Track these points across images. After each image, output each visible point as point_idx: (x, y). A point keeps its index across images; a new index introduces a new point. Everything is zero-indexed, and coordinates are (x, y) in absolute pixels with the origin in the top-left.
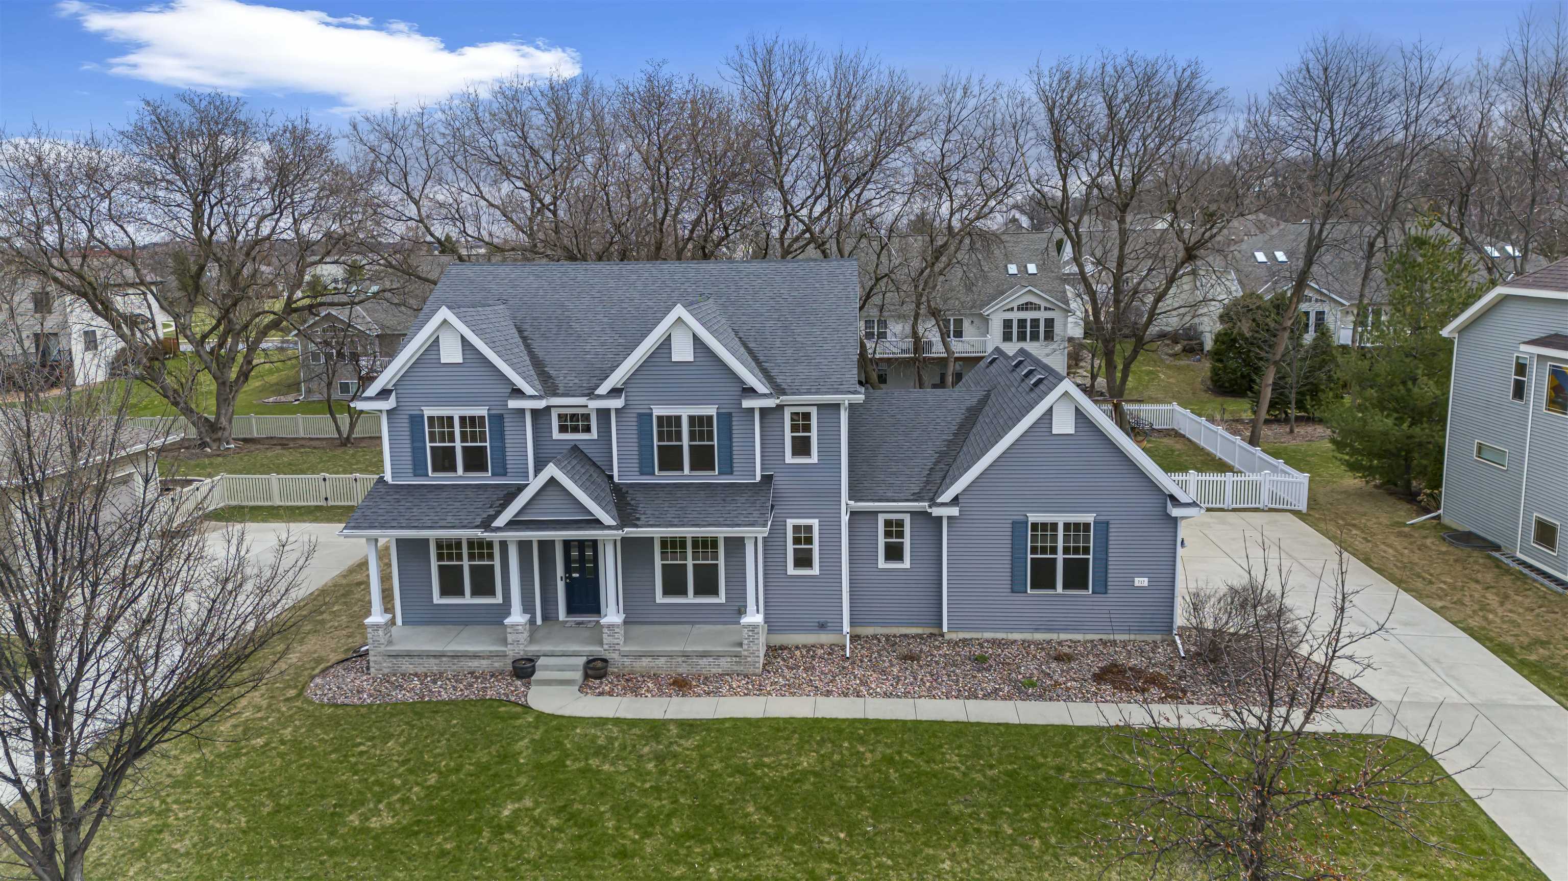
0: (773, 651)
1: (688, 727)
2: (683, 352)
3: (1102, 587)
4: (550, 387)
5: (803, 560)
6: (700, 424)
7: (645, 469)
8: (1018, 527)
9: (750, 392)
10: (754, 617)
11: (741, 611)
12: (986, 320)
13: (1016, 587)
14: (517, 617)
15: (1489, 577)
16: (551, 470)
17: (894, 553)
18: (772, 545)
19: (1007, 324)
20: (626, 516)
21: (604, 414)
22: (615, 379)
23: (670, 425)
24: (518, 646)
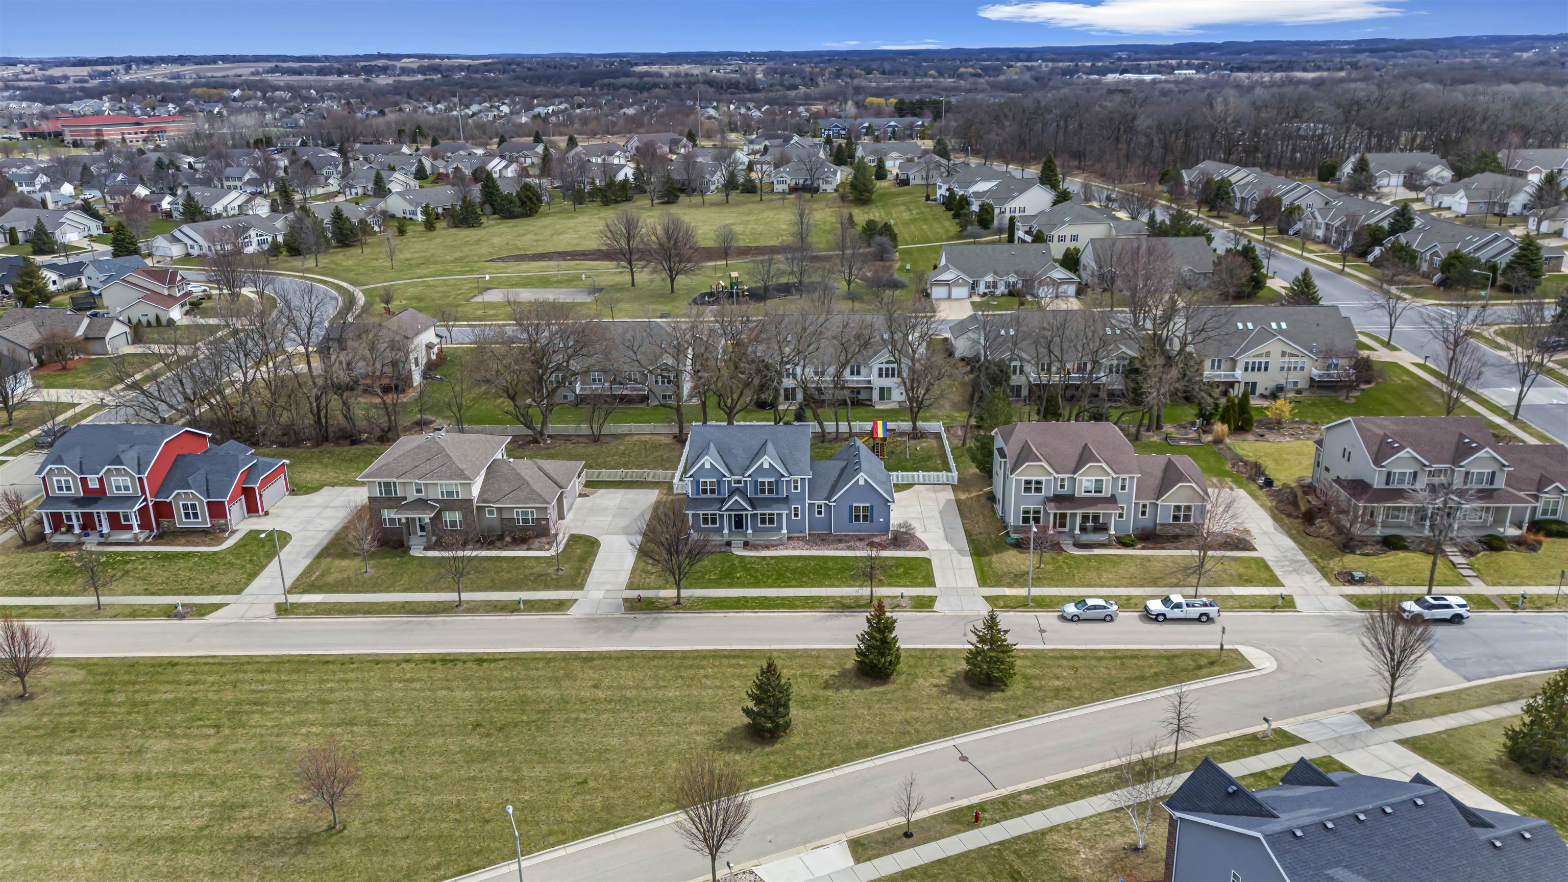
0: (789, 538)
1: (772, 558)
2: (766, 466)
3: (872, 521)
4: (732, 474)
5: (796, 515)
6: (770, 483)
7: (756, 494)
8: (851, 507)
9: (783, 476)
10: (785, 531)
11: (781, 529)
12: (871, 368)
13: (851, 521)
14: (726, 531)
15: (986, 512)
16: (736, 498)
17: (820, 513)
18: (788, 516)
19: (881, 369)
20: (754, 507)
21: (746, 482)
22: (749, 472)
23: (763, 483)
24: (726, 538)
